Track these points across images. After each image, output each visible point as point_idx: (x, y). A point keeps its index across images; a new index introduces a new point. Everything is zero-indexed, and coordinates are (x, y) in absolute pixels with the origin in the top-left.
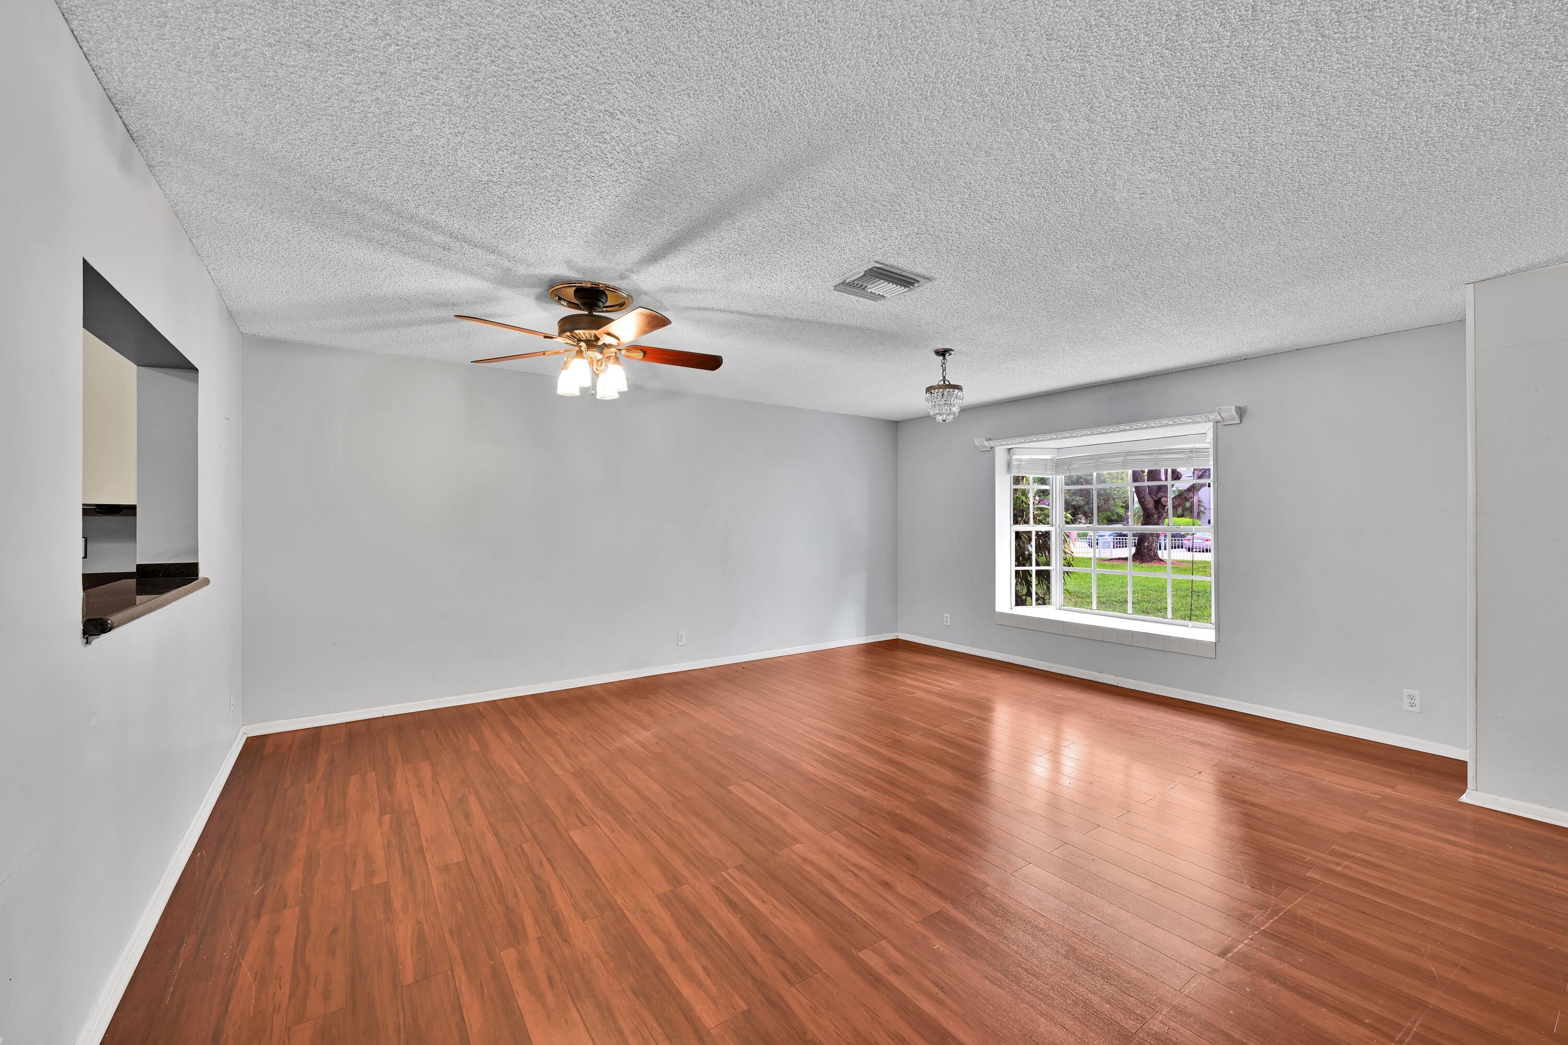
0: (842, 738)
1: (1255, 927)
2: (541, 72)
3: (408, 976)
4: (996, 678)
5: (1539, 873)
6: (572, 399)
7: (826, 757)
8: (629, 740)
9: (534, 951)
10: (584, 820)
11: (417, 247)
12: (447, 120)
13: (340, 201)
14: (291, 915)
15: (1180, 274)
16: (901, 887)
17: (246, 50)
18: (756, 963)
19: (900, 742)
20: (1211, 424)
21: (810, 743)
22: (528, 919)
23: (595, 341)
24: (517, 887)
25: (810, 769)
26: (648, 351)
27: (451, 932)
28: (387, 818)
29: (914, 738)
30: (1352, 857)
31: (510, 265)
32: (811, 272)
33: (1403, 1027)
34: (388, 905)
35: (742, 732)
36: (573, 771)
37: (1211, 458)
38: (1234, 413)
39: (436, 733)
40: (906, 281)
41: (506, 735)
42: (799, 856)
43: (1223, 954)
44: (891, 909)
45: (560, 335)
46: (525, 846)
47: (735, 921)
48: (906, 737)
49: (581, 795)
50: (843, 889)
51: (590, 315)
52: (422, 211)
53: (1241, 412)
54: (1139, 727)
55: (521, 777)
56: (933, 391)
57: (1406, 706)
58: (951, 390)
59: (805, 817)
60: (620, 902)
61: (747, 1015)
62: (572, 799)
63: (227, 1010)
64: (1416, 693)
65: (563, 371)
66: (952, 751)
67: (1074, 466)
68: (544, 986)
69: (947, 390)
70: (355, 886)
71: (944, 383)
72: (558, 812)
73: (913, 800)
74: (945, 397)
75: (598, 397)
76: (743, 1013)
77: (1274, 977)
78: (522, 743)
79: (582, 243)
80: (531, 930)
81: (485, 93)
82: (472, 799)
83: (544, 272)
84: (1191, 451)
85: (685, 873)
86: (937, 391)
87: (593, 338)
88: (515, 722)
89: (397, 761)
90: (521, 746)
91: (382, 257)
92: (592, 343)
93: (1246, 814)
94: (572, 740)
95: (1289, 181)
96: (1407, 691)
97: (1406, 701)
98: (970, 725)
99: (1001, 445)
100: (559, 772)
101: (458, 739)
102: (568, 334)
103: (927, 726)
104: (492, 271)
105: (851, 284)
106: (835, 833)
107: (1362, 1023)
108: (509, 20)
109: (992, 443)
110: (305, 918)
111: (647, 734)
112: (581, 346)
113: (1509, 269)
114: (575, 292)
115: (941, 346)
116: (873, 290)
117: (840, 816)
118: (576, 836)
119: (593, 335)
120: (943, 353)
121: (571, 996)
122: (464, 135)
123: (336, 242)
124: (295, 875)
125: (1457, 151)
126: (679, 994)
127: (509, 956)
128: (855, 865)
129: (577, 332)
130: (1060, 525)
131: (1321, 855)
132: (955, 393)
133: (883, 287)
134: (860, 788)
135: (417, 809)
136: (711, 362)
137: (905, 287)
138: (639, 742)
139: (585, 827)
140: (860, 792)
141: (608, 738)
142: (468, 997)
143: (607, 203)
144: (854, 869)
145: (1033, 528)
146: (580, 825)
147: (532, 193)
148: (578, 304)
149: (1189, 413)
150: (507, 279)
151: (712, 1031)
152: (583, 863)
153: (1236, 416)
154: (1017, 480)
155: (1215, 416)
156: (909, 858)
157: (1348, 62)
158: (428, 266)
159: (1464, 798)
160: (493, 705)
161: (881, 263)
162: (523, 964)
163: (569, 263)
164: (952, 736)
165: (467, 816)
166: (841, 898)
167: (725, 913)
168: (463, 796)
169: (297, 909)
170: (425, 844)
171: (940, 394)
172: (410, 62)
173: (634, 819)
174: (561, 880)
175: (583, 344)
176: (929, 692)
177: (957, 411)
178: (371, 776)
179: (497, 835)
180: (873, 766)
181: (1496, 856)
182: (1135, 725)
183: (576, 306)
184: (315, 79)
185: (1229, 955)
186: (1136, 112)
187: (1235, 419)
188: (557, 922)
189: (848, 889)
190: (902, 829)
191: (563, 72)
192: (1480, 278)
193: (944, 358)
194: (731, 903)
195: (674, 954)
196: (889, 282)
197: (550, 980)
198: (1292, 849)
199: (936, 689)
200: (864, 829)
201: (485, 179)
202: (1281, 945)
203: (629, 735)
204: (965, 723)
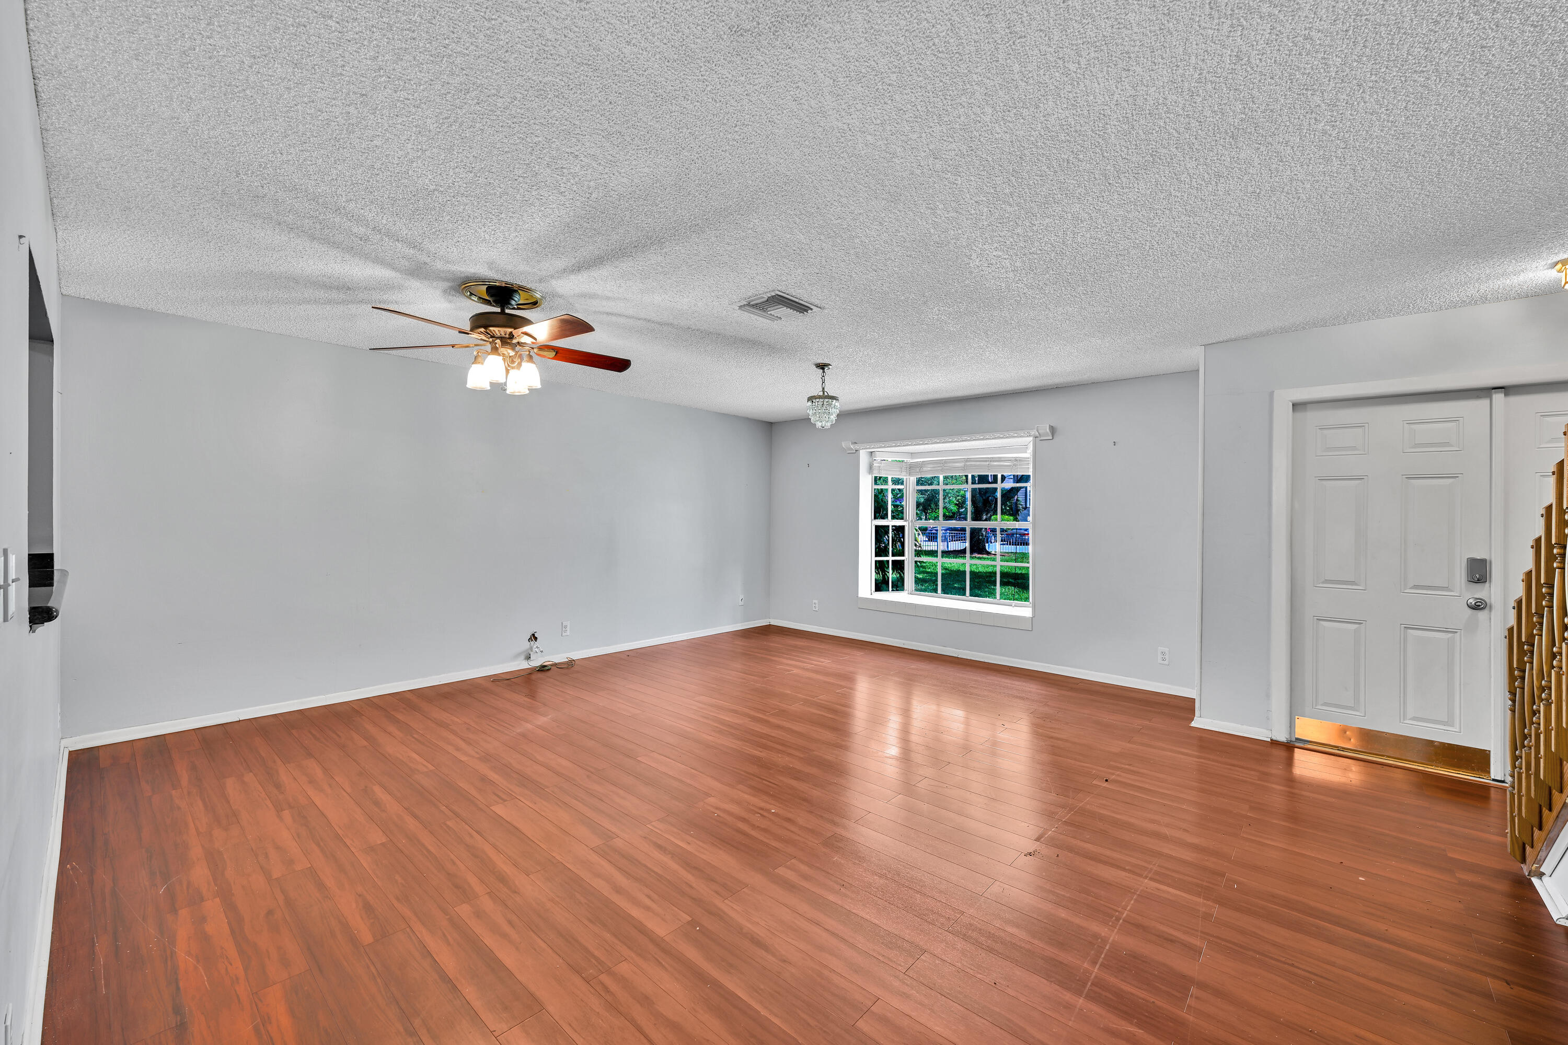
0: (735, 712)
1: (1059, 820)
2: (522, 118)
3: (367, 937)
4: (858, 655)
5: (1232, 768)
6: (482, 392)
7: (721, 727)
8: (529, 726)
9: (487, 904)
10: (504, 797)
11: (331, 235)
12: (413, 138)
13: (262, 187)
14: (213, 907)
15: (1013, 322)
16: (801, 821)
17: (224, 56)
18: (691, 887)
19: (784, 711)
20: (1031, 438)
21: (705, 717)
22: (473, 881)
23: (509, 338)
24: (452, 856)
25: (710, 738)
26: (560, 351)
27: (398, 899)
28: (286, 814)
29: (796, 707)
30: (1122, 768)
31: (428, 260)
32: (721, 293)
33: (1148, 868)
34: (321, 886)
35: (639, 712)
36: (478, 756)
37: (1031, 466)
38: (1048, 430)
39: (310, 732)
40: (801, 308)
41: (392, 729)
42: (712, 806)
43: (1038, 839)
44: (797, 838)
45: (472, 330)
46: (448, 823)
47: (666, 859)
48: (789, 707)
49: (493, 776)
50: (754, 827)
51: (503, 312)
52: (352, 205)
53: (1053, 430)
54: (976, 688)
55: (424, 765)
56: (814, 401)
57: (1160, 661)
58: (830, 400)
59: (712, 777)
60: (558, 857)
61: (693, 923)
62: (484, 779)
63: (178, 988)
64: (1166, 650)
65: (473, 365)
66: (830, 716)
67: (925, 469)
68: (507, 928)
69: (827, 400)
70: (276, 874)
71: (824, 393)
72: (473, 792)
73: (802, 756)
74: (825, 406)
75: (508, 392)
76: (688, 922)
77: (1071, 849)
78: (415, 736)
79: (510, 249)
80: (479, 888)
81: (461, 125)
82: (377, 789)
83: (462, 269)
84: (1016, 460)
85: (614, 829)
86: (817, 400)
87: (507, 336)
88: (400, 716)
89: (275, 762)
90: (414, 738)
91: (287, 238)
92: (507, 341)
93: (1053, 746)
94: (467, 729)
95: (1088, 267)
96: (1161, 649)
97: (1160, 656)
98: (842, 694)
99: (865, 449)
100: (464, 758)
101: (338, 736)
102: (482, 330)
103: (808, 698)
104: (407, 263)
105: (755, 306)
106: (740, 786)
107: (1124, 870)
108: (507, 78)
109: (857, 447)
110: (230, 906)
111: (545, 719)
112: (496, 343)
113: (1225, 338)
114: (487, 288)
115: (820, 361)
116: (772, 312)
117: (742, 773)
118: (499, 809)
119: (508, 333)
120: (822, 366)
121: (533, 931)
122: (426, 152)
123: (237, 220)
124: (200, 874)
125: (1190, 261)
126: (630, 915)
127: (464, 910)
128: (762, 809)
129: (491, 328)
130: (912, 521)
131: (1102, 769)
132: (833, 403)
133: (783, 311)
134: (756, 750)
135: (317, 801)
136: (620, 365)
137: (800, 312)
138: (539, 727)
139: (506, 802)
140: (756, 753)
141: (506, 725)
142: (433, 944)
143: (548, 220)
144: (761, 812)
145: (890, 522)
146: (501, 801)
147: (475, 204)
148: (489, 301)
149: (1015, 429)
150: (419, 271)
151: (666, 938)
152: (513, 831)
153: (1050, 434)
154: (876, 480)
155: (1034, 432)
156: (805, 800)
157: (1124, 200)
158: (335, 252)
159: (1193, 724)
160: (369, 702)
161: (783, 293)
162: (479, 914)
163: (491, 265)
164: (828, 703)
165: (377, 803)
166: (753, 833)
167: (657, 854)
168: (366, 787)
169: (218, 900)
170: (340, 832)
171: (820, 403)
172: (396, 92)
173: (553, 792)
174: (495, 847)
175: (498, 341)
176: (804, 669)
177: (834, 419)
178: (249, 777)
179: (415, 817)
180: (764, 732)
181: (1209, 759)
182: (972, 687)
183: (487, 302)
184: (289, 89)
185: (1042, 839)
186: (990, 211)
187: (1049, 436)
188: (502, 879)
189: (758, 827)
190: (796, 779)
191: (542, 121)
192: (1208, 343)
193: (824, 372)
194: (659, 847)
195: (618, 890)
196: (787, 307)
197: (510, 923)
198: (1083, 767)
199: (809, 666)
200: (764, 782)
201: (432, 187)
202: (1075, 829)
203: (527, 721)
204: (838, 693)
